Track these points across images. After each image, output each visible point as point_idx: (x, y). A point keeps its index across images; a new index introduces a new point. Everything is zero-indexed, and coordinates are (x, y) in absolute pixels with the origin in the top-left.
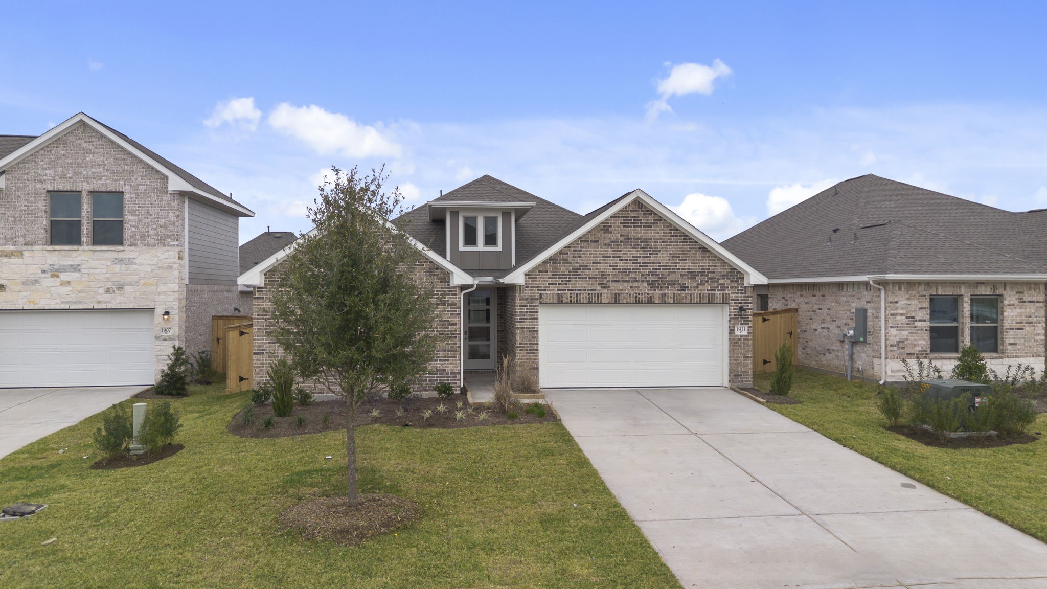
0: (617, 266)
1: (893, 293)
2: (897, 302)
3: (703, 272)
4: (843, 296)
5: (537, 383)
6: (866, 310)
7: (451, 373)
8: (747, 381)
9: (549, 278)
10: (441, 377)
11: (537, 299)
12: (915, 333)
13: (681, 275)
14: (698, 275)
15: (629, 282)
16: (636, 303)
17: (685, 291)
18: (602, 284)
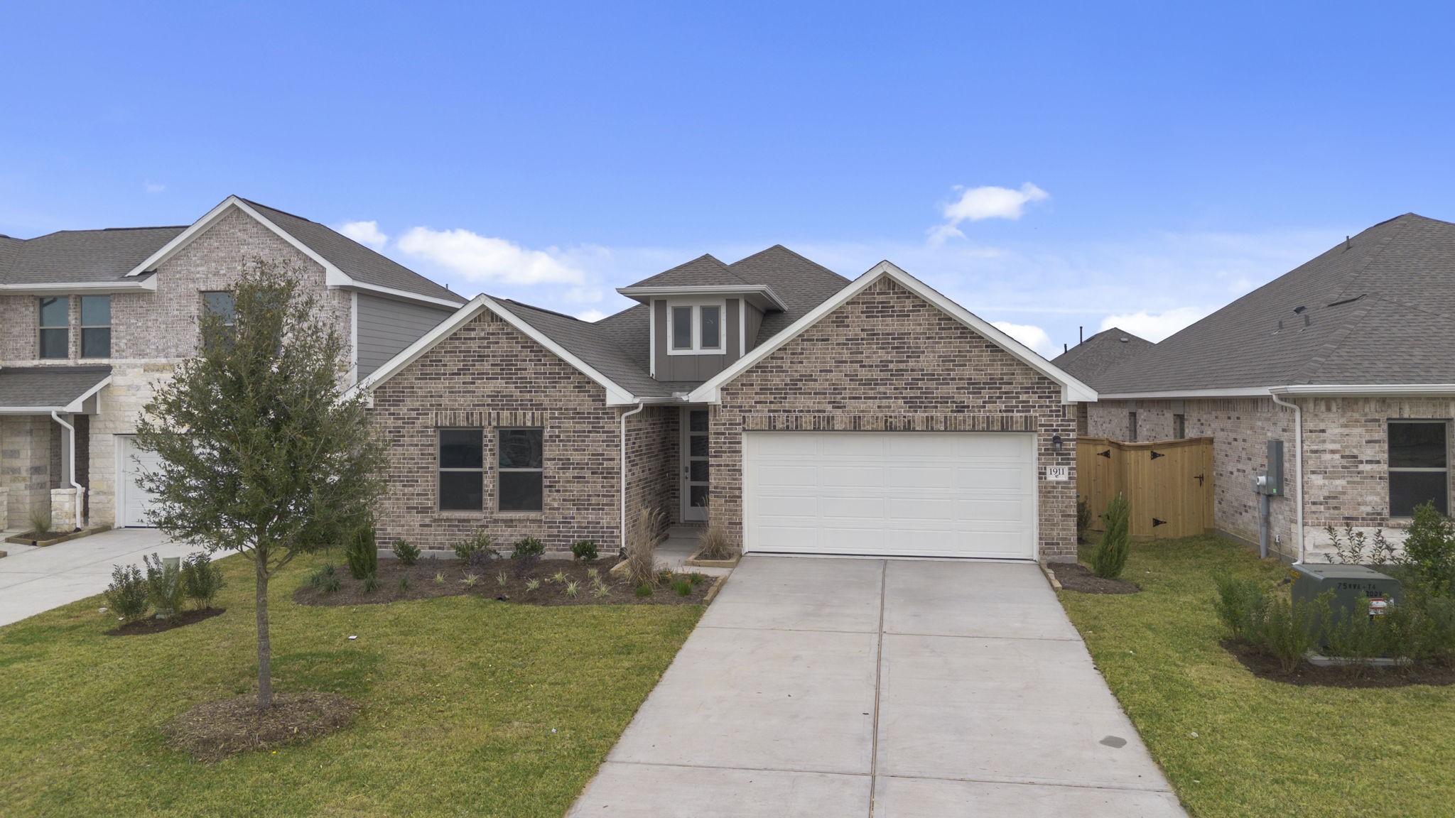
0: (857, 375)
1: (1316, 415)
2: (1323, 431)
3: (992, 383)
5: (739, 545)
6: (1279, 444)
7: (607, 527)
8: (1067, 553)
9: (756, 394)
10: (593, 532)
11: (739, 424)
12: (1358, 483)
13: (957, 388)
14: (985, 388)
15: (876, 398)
16: (886, 430)
17: (964, 412)
18: (834, 402)
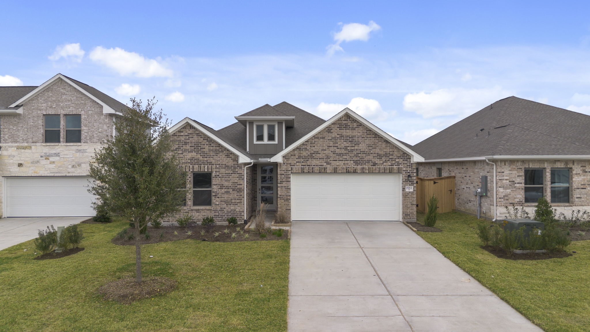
0: (335, 152)
1: (501, 167)
2: (503, 172)
3: (386, 155)
4: (476, 169)
5: (290, 218)
6: (486, 177)
7: (239, 212)
8: (413, 218)
9: (297, 159)
10: (233, 214)
11: (290, 171)
12: (515, 191)
13: (373, 157)
14: (383, 157)
15: (343, 160)
16: (347, 173)
17: (375, 166)
18: (327, 162)
